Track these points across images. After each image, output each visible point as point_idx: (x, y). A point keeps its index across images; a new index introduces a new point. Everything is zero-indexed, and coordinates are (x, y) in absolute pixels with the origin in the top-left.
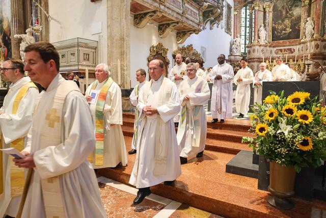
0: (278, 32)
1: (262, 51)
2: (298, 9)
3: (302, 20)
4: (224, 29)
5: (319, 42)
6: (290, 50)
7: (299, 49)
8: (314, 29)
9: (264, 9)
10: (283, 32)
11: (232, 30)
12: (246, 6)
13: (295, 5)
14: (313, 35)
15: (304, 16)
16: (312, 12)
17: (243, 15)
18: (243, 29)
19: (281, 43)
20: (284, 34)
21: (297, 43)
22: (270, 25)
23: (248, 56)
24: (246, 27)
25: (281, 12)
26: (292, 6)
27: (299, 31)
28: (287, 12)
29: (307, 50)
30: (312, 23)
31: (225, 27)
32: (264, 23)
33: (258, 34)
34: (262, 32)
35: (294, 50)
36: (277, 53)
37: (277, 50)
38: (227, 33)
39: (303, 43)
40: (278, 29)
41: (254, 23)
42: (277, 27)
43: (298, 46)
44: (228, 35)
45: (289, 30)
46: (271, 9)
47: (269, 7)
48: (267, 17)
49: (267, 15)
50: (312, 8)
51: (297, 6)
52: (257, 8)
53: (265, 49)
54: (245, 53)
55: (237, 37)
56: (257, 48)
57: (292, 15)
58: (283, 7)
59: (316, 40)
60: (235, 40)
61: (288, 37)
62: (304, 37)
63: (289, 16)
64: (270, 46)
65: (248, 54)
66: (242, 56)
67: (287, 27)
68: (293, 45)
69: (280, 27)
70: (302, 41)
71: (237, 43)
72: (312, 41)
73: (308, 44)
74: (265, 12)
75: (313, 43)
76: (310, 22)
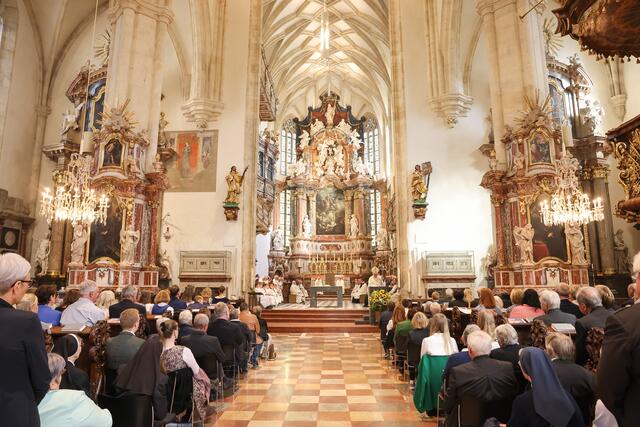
0: (322, 225)
1: (308, 246)
2: (341, 202)
3: (346, 216)
5: (364, 241)
6: (336, 246)
7: (345, 246)
8: (358, 227)
9: (308, 198)
10: (328, 225)
12: (285, 190)
13: (338, 198)
14: (358, 233)
15: (348, 212)
16: (355, 209)
17: (282, 200)
19: (326, 238)
20: (329, 228)
21: (343, 239)
22: (315, 216)
23: (290, 251)
24: (285, 214)
25: (325, 203)
26: (336, 198)
27: (344, 226)
28: (331, 204)
29: (353, 248)
30: (357, 221)
32: (308, 214)
33: (303, 226)
34: (306, 224)
35: (340, 247)
36: (323, 249)
37: (322, 245)
39: (349, 240)
40: (322, 221)
42: (321, 219)
43: (344, 243)
45: (333, 224)
46: (315, 199)
47: (313, 196)
48: (311, 207)
49: (311, 204)
50: (354, 204)
51: (340, 199)
52: (300, 197)
53: (310, 243)
56: (302, 242)
57: (336, 208)
58: (326, 198)
59: (361, 239)
61: (333, 232)
62: (350, 233)
63: (333, 208)
64: (315, 241)
65: (290, 249)
67: (331, 220)
68: (339, 241)
69: (324, 220)
70: (347, 238)
72: (357, 239)
73: (354, 242)
74: (308, 202)
75: (359, 241)
76: (354, 219)
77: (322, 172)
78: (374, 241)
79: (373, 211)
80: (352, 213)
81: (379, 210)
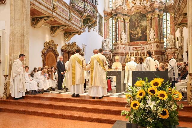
0: (133, 36)
1: (124, 48)
2: (144, 22)
3: (148, 29)
4: (98, 32)
5: (158, 44)
7: (147, 47)
8: (155, 35)
10: (137, 36)
11: (103, 33)
12: (112, 17)
13: (143, 19)
14: (155, 39)
15: (148, 27)
16: (153, 24)
17: (110, 23)
18: (111, 32)
19: (135, 43)
20: (137, 37)
21: (146, 44)
22: (128, 31)
23: (114, 51)
24: (112, 31)
25: (135, 23)
26: (141, 19)
27: (146, 36)
28: (138, 24)
29: (152, 48)
30: (154, 32)
31: (98, 31)
32: (124, 29)
33: (121, 37)
34: (123, 35)
35: (144, 48)
36: (133, 50)
37: (133, 47)
38: (100, 35)
39: (149, 44)
40: (133, 34)
41: (118, 29)
43: (146, 46)
44: (101, 36)
45: (140, 35)
46: (128, 21)
47: (127, 19)
48: (126, 26)
49: (126, 24)
50: (153, 22)
51: (144, 20)
52: (119, 19)
53: (126, 47)
54: (112, 49)
55: (107, 38)
56: (120, 46)
57: (141, 26)
58: (136, 20)
59: (157, 42)
60: (105, 40)
61: (140, 39)
62: (149, 40)
64: (129, 45)
65: (114, 50)
66: (110, 51)
67: (139, 33)
68: (143, 45)
69: (134, 33)
70: (148, 42)
71: (107, 42)
72: (154, 43)
73: (152, 45)
74: (124, 22)
75: (155, 44)
76: (152, 30)
77: (133, 5)
78: (165, 44)
79: (165, 26)
80: (151, 27)
81: (169, 25)
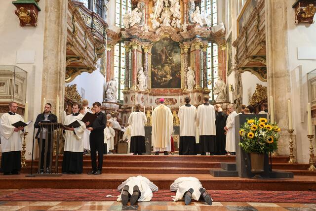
0: (158, 79)
1: (142, 99)
2: (177, 55)
3: (182, 68)
5: (201, 94)
6: (171, 100)
7: (181, 100)
8: (195, 79)
9: (143, 50)
10: (164, 78)
12: (119, 42)
13: (174, 50)
14: (195, 86)
15: (184, 65)
16: (191, 61)
17: (117, 53)
18: (116, 70)
19: (162, 92)
20: (165, 81)
21: (179, 93)
22: (150, 69)
23: (124, 104)
24: (120, 67)
26: (171, 51)
27: (180, 79)
28: (167, 57)
30: (193, 73)
32: (143, 66)
33: (137, 78)
34: (141, 76)
35: (176, 101)
36: (157, 103)
38: (102, 73)
41: (133, 64)
42: (156, 73)
43: (180, 97)
45: (169, 77)
46: (150, 51)
47: (148, 49)
48: (146, 60)
49: (146, 57)
50: (191, 57)
51: (176, 52)
52: (135, 48)
53: (145, 97)
55: (112, 80)
56: (136, 95)
57: (172, 61)
58: (162, 51)
59: (198, 91)
60: (109, 83)
61: (168, 85)
62: (186, 87)
63: (169, 62)
64: (150, 94)
65: (124, 102)
66: (118, 103)
67: (167, 74)
68: (174, 95)
69: (160, 73)
71: (113, 87)
72: (194, 92)
73: (191, 95)
74: (143, 54)
75: (196, 94)
76: (191, 71)
79: (209, 65)
80: (189, 65)
81: (216, 64)
